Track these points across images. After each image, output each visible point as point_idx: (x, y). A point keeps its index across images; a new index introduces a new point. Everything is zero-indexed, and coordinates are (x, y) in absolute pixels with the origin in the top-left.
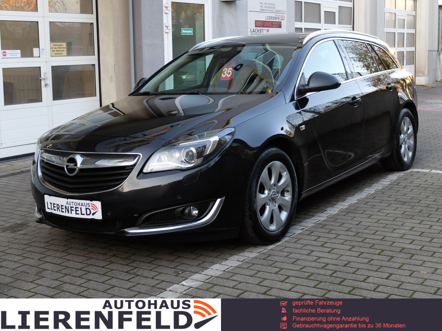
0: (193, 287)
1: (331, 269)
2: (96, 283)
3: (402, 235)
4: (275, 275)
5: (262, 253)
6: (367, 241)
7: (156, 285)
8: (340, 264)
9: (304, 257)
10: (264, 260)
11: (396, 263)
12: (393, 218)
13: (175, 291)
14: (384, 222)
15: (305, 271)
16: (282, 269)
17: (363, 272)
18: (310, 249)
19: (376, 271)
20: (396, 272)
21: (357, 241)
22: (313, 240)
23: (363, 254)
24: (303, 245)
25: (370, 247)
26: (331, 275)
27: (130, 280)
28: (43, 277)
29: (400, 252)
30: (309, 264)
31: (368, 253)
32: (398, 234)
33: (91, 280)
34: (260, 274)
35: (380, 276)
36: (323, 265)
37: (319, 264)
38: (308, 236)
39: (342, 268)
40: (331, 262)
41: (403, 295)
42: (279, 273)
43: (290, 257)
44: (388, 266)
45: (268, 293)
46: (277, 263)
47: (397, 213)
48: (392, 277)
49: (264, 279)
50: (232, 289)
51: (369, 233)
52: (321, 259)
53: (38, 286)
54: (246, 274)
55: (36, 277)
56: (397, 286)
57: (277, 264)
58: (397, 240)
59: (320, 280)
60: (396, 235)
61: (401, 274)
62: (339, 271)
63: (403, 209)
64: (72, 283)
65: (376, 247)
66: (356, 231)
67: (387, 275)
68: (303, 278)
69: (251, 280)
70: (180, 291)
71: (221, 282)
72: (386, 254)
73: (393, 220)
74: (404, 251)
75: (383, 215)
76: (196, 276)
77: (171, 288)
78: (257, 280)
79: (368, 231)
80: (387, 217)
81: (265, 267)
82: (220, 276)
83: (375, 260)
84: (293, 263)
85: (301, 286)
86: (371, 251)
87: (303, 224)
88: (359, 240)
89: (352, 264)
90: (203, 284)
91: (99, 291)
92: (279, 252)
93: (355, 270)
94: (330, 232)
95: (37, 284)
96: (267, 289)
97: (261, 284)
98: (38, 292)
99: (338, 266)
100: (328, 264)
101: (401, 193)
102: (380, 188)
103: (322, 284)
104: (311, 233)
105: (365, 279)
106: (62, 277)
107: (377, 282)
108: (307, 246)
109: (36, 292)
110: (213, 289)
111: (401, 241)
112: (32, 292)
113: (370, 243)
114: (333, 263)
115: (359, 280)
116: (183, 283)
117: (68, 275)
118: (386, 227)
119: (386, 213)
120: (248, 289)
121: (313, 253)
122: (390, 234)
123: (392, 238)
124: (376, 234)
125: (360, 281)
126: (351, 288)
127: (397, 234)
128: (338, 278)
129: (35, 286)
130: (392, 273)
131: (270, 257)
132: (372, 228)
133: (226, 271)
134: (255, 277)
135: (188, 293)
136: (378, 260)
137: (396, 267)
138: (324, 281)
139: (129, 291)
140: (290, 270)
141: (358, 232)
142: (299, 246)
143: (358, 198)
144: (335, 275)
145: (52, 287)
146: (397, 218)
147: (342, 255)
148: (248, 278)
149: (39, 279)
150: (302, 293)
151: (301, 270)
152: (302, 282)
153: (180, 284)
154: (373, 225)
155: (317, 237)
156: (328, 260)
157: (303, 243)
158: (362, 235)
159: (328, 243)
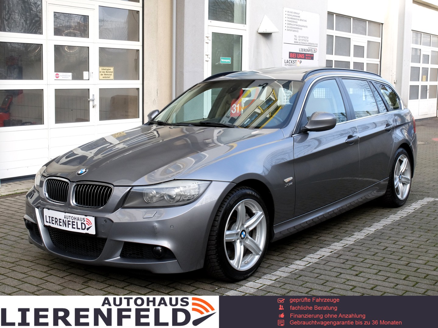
1: (359, 291)
5: (294, 274)
6: (392, 266)
8: (368, 287)
9: (333, 279)
10: (295, 280)
12: (418, 245)
14: (409, 248)
15: (334, 292)
18: (339, 272)
21: (383, 266)
22: (341, 263)
23: (390, 278)
24: (332, 267)
25: (396, 272)
29: (425, 278)
30: (338, 286)
32: (423, 261)
36: (351, 287)
37: (348, 286)
38: (337, 259)
40: (359, 285)
43: (320, 278)
46: (307, 283)
51: (395, 258)
52: (349, 281)
57: (308, 285)
58: (421, 267)
65: (401, 272)
66: (382, 256)
72: (411, 280)
73: (418, 247)
74: (428, 277)
75: (408, 242)
79: (394, 256)
80: (411, 244)
83: (401, 285)
84: (322, 285)
86: (397, 276)
88: (385, 265)
89: (378, 288)
92: (309, 273)
94: (358, 256)
99: (365, 289)
100: (356, 287)
104: (340, 256)
108: (336, 268)
111: (425, 267)
113: (396, 269)
118: (411, 253)
119: (411, 240)
121: (342, 276)
122: (414, 261)
123: (416, 264)
124: (401, 259)
127: (421, 261)
131: (301, 277)
132: (397, 254)
133: (260, 289)
136: (404, 285)
141: (384, 257)
142: (328, 268)
146: (421, 245)
147: (369, 279)
151: (331, 292)
154: (398, 250)
155: (345, 261)
156: (355, 283)
157: (332, 265)
158: (388, 261)
159: (355, 267)
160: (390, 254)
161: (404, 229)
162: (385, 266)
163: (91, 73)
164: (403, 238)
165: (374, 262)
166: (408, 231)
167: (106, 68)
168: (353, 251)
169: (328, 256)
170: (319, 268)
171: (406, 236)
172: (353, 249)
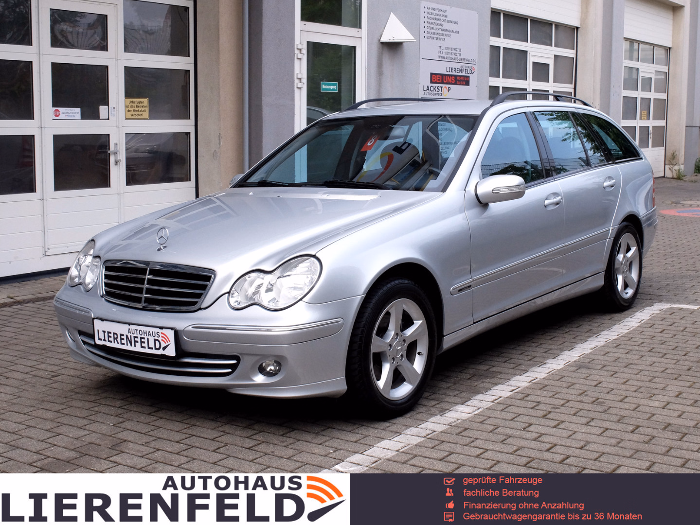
1: (561, 452)
3: (665, 404)
4: (477, 459)
5: (454, 426)
6: (612, 411)
8: (574, 446)
9: (518, 433)
10: (457, 436)
11: (660, 447)
12: (650, 378)
14: (636, 383)
15: (521, 454)
16: (486, 451)
18: (526, 422)
19: (631, 457)
21: (597, 412)
22: (529, 408)
23: (609, 430)
24: (515, 415)
25: (618, 421)
26: (561, 462)
29: (664, 429)
30: (526, 444)
31: (616, 430)
32: (659, 403)
34: (452, 458)
36: (548, 446)
37: (543, 445)
38: (521, 402)
39: (578, 452)
40: (560, 443)
42: (482, 456)
43: (497, 433)
44: (648, 450)
46: (477, 441)
47: (655, 370)
51: (615, 399)
52: (544, 436)
57: (478, 443)
58: (658, 411)
60: (656, 404)
61: (667, 463)
62: (573, 456)
63: (663, 365)
65: (627, 421)
66: (594, 396)
67: (648, 464)
68: (519, 467)
69: (440, 466)
71: (394, 468)
72: (643, 433)
73: (650, 381)
74: (669, 428)
75: (634, 373)
78: (450, 466)
79: (612, 396)
80: (639, 376)
81: (461, 446)
82: (393, 459)
83: (627, 440)
84: (502, 442)
86: (620, 426)
87: (512, 382)
88: (600, 410)
89: (592, 447)
92: (479, 425)
93: (597, 455)
94: (555, 396)
97: (456, 472)
99: (571, 449)
100: (556, 445)
101: (658, 340)
102: (625, 331)
104: (527, 396)
105: (615, 470)
108: (522, 416)
111: (664, 412)
113: (617, 415)
114: (564, 444)
118: (640, 390)
119: (637, 369)
121: (532, 428)
122: (645, 402)
123: (650, 408)
124: (625, 400)
127: (657, 402)
128: (573, 468)
130: (654, 461)
131: (466, 432)
132: (618, 392)
133: (401, 451)
134: (446, 461)
136: (632, 441)
137: (660, 453)
138: (551, 471)
140: (499, 452)
141: (597, 397)
142: (509, 416)
143: (593, 346)
144: (568, 461)
146: (655, 377)
147: (576, 432)
148: (435, 462)
151: (516, 453)
154: (619, 387)
155: (535, 404)
156: (555, 438)
157: (514, 412)
158: (604, 403)
159: (552, 413)
160: (606, 392)
161: (626, 354)
163: (112, 108)
164: (625, 367)
166: (633, 356)
167: (136, 100)
168: (548, 388)
169: (507, 398)
170: (495, 416)
171: (630, 364)
172: (546, 386)
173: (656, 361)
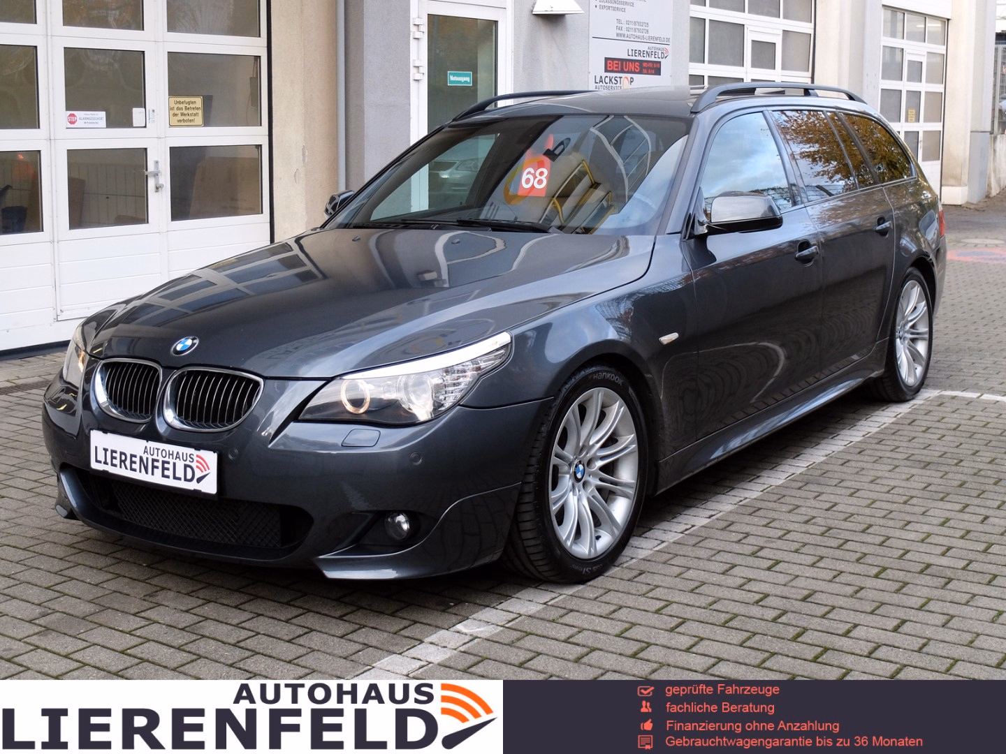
0: (480, 638)
1: (775, 606)
2: (273, 621)
3: (923, 536)
4: (656, 616)
6: (849, 546)
7: (401, 630)
8: (795, 596)
9: (715, 578)
10: (629, 582)
11: (914, 598)
12: (905, 498)
13: (443, 645)
14: (885, 505)
15: (719, 608)
16: (669, 603)
17: (843, 615)
18: (728, 562)
19: (872, 613)
20: (914, 616)
21: (828, 547)
22: (733, 542)
23: (843, 574)
24: (713, 552)
25: (858, 560)
26: (774, 620)
27: (345, 618)
28: (159, 605)
29: (921, 572)
30: (727, 593)
31: (853, 574)
32: (917, 533)
33: (262, 615)
34: (622, 614)
35: (881, 623)
36: (758, 597)
37: (749, 595)
38: (722, 532)
39: (798, 605)
40: (774, 592)
41: (930, 668)
42: (664, 611)
43: (687, 577)
44: (897, 602)
45: (641, 655)
46: (658, 589)
47: (913, 487)
48: (906, 628)
49: (632, 623)
50: (563, 644)
51: (854, 529)
52: (752, 583)
53: (150, 624)
54: (593, 612)
55: (146, 603)
56: (916, 647)
57: (658, 593)
58: (914, 546)
59: (751, 630)
60: (912, 536)
61: (924, 622)
62: (792, 612)
63: (925, 479)
64: (221, 620)
66: (825, 525)
67: (895, 622)
68: (715, 625)
69: (604, 625)
70: (452, 645)
71: (540, 627)
72: (891, 577)
73: (905, 503)
74: (928, 571)
75: (883, 490)
76: (487, 614)
77: (433, 638)
78: (617, 625)
79: (851, 524)
80: (891, 495)
81: (634, 597)
82: (537, 615)
83: (869, 588)
84: (692, 591)
85: (712, 642)
86: (859, 568)
87: (710, 505)
88: (833, 545)
89: (818, 597)
90: (502, 631)
91: (279, 639)
92: (661, 566)
93: (827, 609)
94: (770, 525)
95: (148, 619)
96: (639, 645)
97: (626, 634)
98: (152, 637)
99: (789, 600)
100: (767, 595)
101: (918, 443)
102: (874, 430)
103: (757, 638)
104: (730, 525)
105: (849, 631)
106: (199, 606)
107: (874, 638)
108: (722, 553)
109: (146, 636)
110: (522, 642)
111: (923, 547)
112: (138, 637)
113: (856, 552)
114: (779, 593)
115: (836, 632)
116: (460, 627)
117: (213, 602)
118: (890, 516)
119: (888, 485)
120: (599, 646)
121: (735, 571)
122: (898, 533)
123: (902, 541)
124: (869, 531)
125: (837, 635)
126: (820, 650)
127: (914, 533)
128: (790, 627)
129: (144, 623)
130: (905, 618)
131: (643, 576)
132: (860, 518)
133: (549, 603)
134: (612, 619)
135: (470, 651)
136: (875, 589)
137: (913, 606)
138: (760, 632)
139: (344, 641)
140: (688, 605)
141: (830, 526)
142: (704, 554)
143: (828, 452)
144: (783, 619)
145: (180, 627)
146: (912, 497)
147: (797, 576)
148: (597, 620)
149: (151, 608)
150: (714, 657)
151: (711, 607)
152: (713, 633)
153: (451, 629)
154: (862, 511)
155: (741, 536)
156: (767, 585)
157: (712, 547)
158: (839, 534)
159: (765, 549)
160: (842, 519)
161: (874, 462)
162: (831, 547)
163: (151, 112)
164: (872, 482)
165: (807, 538)
166: (883, 466)
167: (185, 99)
168: (760, 513)
169: (702, 527)
170: (684, 553)
171: (878, 478)
172: (759, 509)
173: (915, 473)
